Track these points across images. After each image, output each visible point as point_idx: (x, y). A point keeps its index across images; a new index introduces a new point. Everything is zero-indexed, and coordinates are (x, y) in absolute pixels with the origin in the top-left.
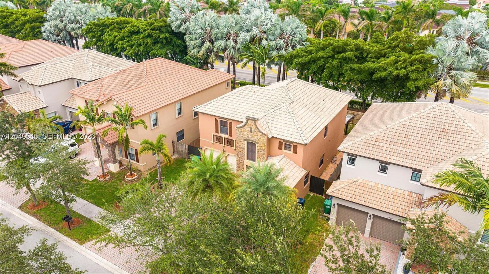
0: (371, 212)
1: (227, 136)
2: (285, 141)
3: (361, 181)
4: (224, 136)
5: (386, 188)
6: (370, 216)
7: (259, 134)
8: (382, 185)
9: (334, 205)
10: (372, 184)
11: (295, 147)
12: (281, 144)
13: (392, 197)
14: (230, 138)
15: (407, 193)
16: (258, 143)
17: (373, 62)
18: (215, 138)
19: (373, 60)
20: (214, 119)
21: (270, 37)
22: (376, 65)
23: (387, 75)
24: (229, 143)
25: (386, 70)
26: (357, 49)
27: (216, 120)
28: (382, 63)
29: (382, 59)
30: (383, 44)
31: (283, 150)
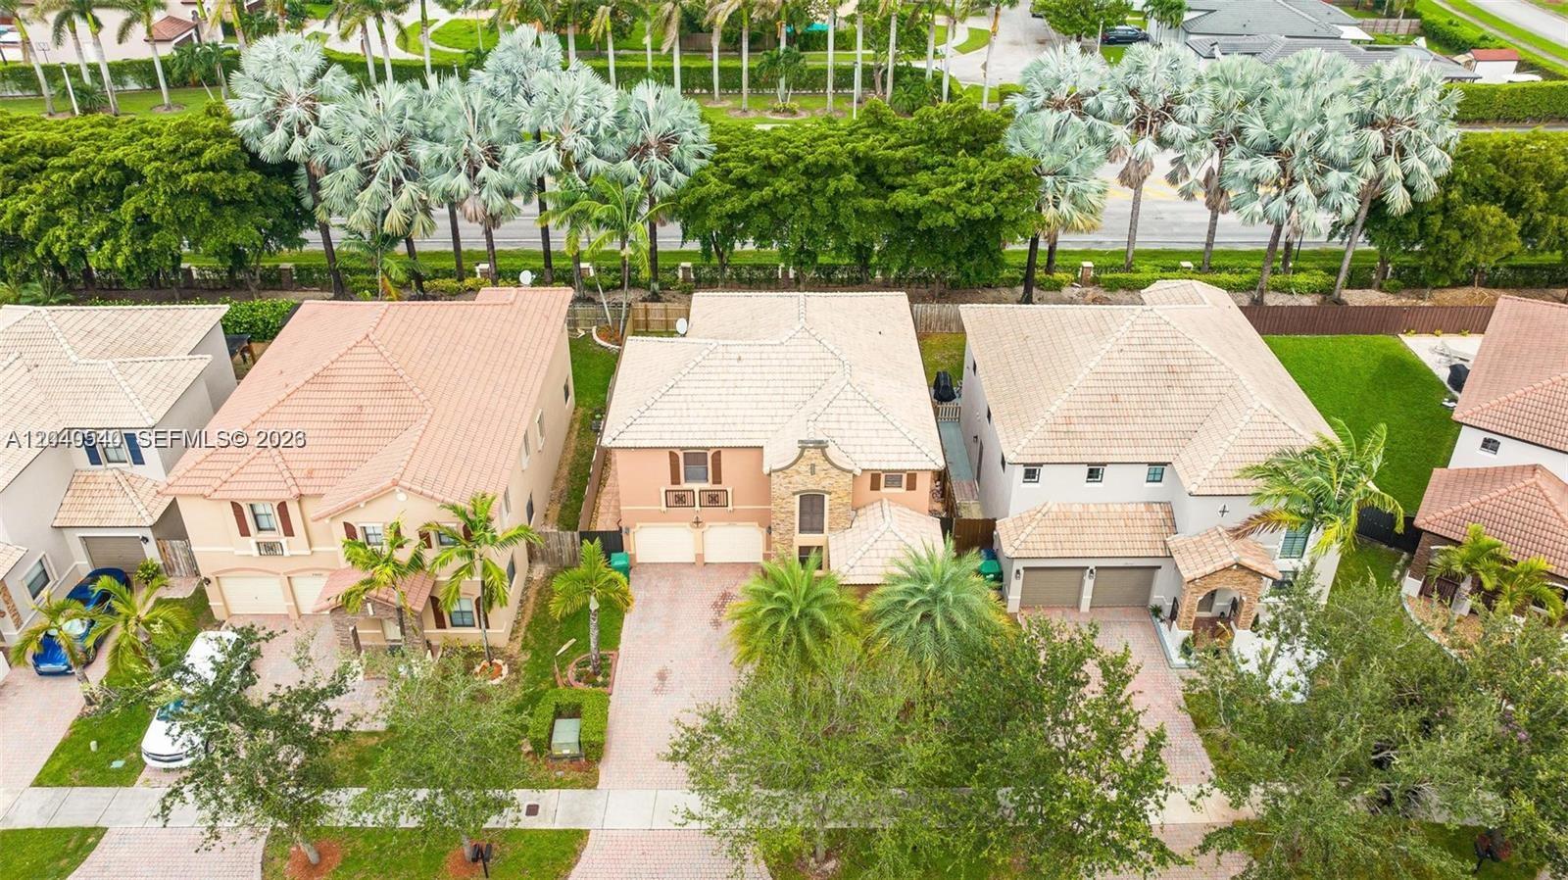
0: (1092, 564)
1: (708, 486)
2: (885, 472)
3: (1055, 509)
4: (696, 487)
5: (1104, 508)
6: (1091, 571)
8: (1095, 504)
9: (1018, 572)
10: (1077, 508)
11: (912, 480)
12: (875, 479)
13: (1122, 523)
14: (717, 487)
15: (1142, 507)
16: (830, 493)
17: (903, 186)
18: (671, 496)
19: (900, 180)
20: (667, 454)
21: (608, 148)
22: (922, 200)
23: (957, 219)
24: (714, 499)
25: (949, 209)
26: (857, 160)
27: (673, 457)
28: (937, 194)
29: (923, 178)
30: (896, 129)
31: (883, 490)
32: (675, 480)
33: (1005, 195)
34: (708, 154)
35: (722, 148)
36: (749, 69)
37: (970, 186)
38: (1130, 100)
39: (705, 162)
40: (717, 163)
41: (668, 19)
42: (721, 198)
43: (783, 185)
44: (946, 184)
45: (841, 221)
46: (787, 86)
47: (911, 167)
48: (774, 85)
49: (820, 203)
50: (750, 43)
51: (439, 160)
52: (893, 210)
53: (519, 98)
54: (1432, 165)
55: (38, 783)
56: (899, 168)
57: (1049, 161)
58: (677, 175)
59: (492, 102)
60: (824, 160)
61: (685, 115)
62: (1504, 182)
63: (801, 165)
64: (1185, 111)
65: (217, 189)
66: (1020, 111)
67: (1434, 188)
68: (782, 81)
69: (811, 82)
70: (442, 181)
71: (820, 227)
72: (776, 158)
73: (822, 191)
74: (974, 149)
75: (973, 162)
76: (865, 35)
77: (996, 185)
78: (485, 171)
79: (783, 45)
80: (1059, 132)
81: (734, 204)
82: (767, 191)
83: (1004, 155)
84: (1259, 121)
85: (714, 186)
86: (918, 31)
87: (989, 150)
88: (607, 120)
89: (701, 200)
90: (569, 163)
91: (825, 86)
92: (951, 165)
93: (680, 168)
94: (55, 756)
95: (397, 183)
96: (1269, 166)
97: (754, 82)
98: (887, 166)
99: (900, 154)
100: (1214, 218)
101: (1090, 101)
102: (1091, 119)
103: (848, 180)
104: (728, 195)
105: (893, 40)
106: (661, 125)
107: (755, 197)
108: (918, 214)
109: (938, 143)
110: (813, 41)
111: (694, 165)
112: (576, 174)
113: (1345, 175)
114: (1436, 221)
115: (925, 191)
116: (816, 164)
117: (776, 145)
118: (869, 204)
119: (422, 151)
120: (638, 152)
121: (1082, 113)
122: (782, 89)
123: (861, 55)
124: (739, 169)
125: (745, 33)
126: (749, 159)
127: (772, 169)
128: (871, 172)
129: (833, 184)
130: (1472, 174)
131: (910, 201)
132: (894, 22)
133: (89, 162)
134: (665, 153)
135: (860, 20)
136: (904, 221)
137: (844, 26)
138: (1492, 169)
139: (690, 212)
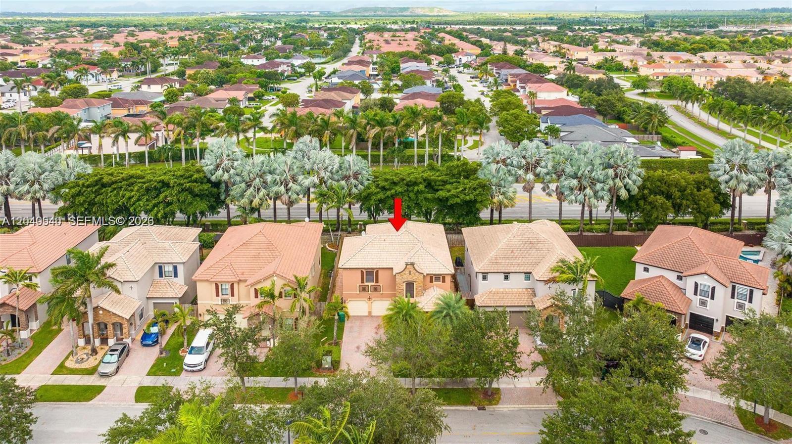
0: (508, 310)
1: (373, 284)
2: (434, 275)
3: (494, 290)
4: (370, 284)
5: (511, 290)
6: (508, 313)
7: (417, 274)
8: (508, 288)
11: (444, 278)
12: (431, 278)
13: (517, 294)
14: (377, 284)
15: (524, 289)
16: (416, 282)
17: (441, 190)
18: (361, 288)
19: (440, 187)
20: (360, 272)
21: (336, 177)
22: (448, 194)
23: (461, 200)
24: (376, 289)
25: (458, 197)
26: (425, 180)
27: (362, 272)
28: (453, 192)
29: (448, 187)
30: (439, 170)
31: (434, 283)
32: (362, 282)
33: (477, 192)
34: (371, 179)
35: (376, 177)
36: (384, 155)
37: (465, 189)
38: (523, 160)
39: (370, 182)
40: (374, 182)
41: (352, 136)
42: (376, 194)
43: (399, 189)
44: (457, 188)
45: (419, 201)
46: (398, 162)
47: (445, 183)
48: (393, 162)
49: (412, 195)
50: (384, 145)
51: (275, 181)
52: (438, 198)
53: (306, 159)
54: (634, 182)
55: (148, 374)
56: (441, 183)
57: (494, 181)
58: (360, 187)
59: (295, 161)
60: (413, 180)
61: (363, 165)
62: (664, 188)
63: (405, 182)
64: (543, 164)
65: (196, 190)
66: (484, 164)
67: (637, 190)
68: (396, 160)
69: (408, 160)
70: (275, 189)
71: (412, 204)
72: (396, 179)
73: (413, 191)
74: (466, 177)
75: (466, 181)
76: (429, 142)
77: (475, 189)
78: (291, 184)
79: (397, 145)
80: (498, 171)
81: (381, 196)
82: (393, 191)
83: (477, 178)
84: (570, 167)
85: (373, 189)
86: (450, 140)
87: (472, 177)
88: (336, 167)
89: (369, 194)
90: (322, 181)
91: (414, 162)
92: (459, 182)
93: (362, 184)
94: (152, 368)
95: (259, 189)
96: (575, 182)
97: (385, 160)
98: (435, 182)
99: (440, 178)
100: (561, 204)
101: (509, 161)
102: (509, 167)
103: (421, 187)
104: (378, 193)
105: (440, 143)
106: (355, 168)
107: (389, 193)
108: (447, 199)
109: (454, 175)
110: (409, 145)
111: (366, 183)
112: (324, 186)
113: (602, 185)
114: (641, 202)
115: (449, 191)
116: (410, 181)
117: (395, 175)
118: (429, 196)
119: (269, 178)
120: (346, 178)
121: (506, 165)
122: (396, 163)
123: (428, 150)
124: (382, 184)
125: (382, 141)
126: (386, 180)
127: (395, 183)
128: (430, 185)
129: (416, 188)
130: (651, 185)
131: (444, 194)
132: (440, 137)
133: (151, 181)
134: (356, 178)
135: (427, 136)
136: (442, 201)
137: (421, 139)
138: (659, 184)
139: (364, 199)
